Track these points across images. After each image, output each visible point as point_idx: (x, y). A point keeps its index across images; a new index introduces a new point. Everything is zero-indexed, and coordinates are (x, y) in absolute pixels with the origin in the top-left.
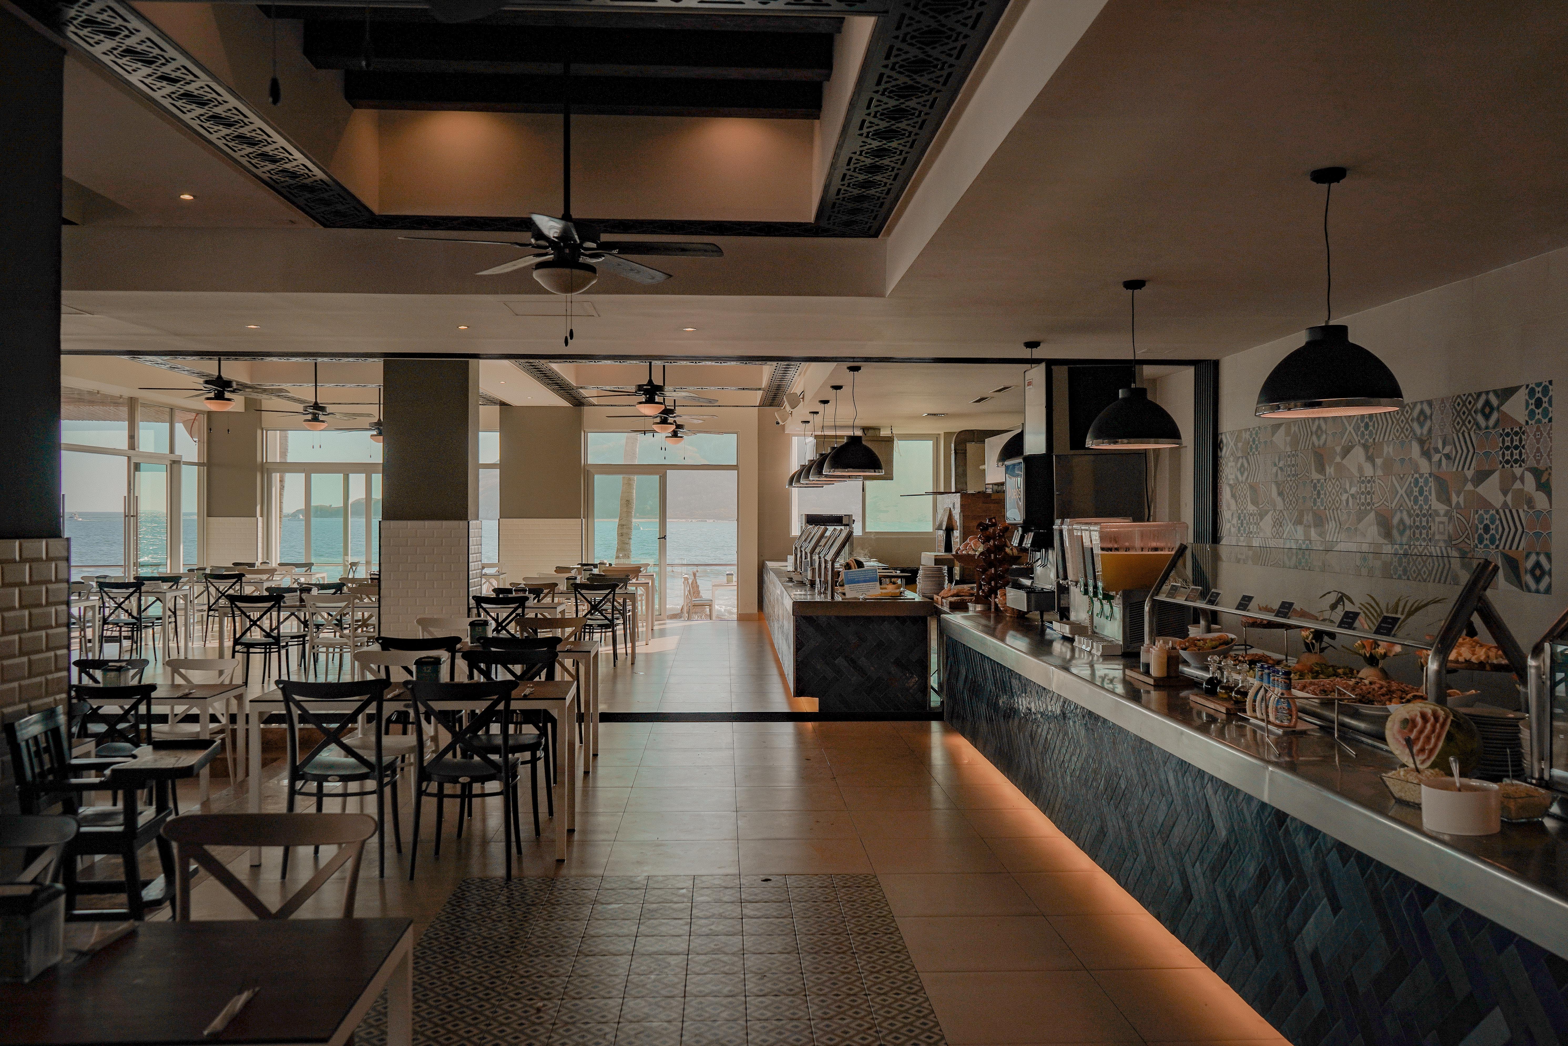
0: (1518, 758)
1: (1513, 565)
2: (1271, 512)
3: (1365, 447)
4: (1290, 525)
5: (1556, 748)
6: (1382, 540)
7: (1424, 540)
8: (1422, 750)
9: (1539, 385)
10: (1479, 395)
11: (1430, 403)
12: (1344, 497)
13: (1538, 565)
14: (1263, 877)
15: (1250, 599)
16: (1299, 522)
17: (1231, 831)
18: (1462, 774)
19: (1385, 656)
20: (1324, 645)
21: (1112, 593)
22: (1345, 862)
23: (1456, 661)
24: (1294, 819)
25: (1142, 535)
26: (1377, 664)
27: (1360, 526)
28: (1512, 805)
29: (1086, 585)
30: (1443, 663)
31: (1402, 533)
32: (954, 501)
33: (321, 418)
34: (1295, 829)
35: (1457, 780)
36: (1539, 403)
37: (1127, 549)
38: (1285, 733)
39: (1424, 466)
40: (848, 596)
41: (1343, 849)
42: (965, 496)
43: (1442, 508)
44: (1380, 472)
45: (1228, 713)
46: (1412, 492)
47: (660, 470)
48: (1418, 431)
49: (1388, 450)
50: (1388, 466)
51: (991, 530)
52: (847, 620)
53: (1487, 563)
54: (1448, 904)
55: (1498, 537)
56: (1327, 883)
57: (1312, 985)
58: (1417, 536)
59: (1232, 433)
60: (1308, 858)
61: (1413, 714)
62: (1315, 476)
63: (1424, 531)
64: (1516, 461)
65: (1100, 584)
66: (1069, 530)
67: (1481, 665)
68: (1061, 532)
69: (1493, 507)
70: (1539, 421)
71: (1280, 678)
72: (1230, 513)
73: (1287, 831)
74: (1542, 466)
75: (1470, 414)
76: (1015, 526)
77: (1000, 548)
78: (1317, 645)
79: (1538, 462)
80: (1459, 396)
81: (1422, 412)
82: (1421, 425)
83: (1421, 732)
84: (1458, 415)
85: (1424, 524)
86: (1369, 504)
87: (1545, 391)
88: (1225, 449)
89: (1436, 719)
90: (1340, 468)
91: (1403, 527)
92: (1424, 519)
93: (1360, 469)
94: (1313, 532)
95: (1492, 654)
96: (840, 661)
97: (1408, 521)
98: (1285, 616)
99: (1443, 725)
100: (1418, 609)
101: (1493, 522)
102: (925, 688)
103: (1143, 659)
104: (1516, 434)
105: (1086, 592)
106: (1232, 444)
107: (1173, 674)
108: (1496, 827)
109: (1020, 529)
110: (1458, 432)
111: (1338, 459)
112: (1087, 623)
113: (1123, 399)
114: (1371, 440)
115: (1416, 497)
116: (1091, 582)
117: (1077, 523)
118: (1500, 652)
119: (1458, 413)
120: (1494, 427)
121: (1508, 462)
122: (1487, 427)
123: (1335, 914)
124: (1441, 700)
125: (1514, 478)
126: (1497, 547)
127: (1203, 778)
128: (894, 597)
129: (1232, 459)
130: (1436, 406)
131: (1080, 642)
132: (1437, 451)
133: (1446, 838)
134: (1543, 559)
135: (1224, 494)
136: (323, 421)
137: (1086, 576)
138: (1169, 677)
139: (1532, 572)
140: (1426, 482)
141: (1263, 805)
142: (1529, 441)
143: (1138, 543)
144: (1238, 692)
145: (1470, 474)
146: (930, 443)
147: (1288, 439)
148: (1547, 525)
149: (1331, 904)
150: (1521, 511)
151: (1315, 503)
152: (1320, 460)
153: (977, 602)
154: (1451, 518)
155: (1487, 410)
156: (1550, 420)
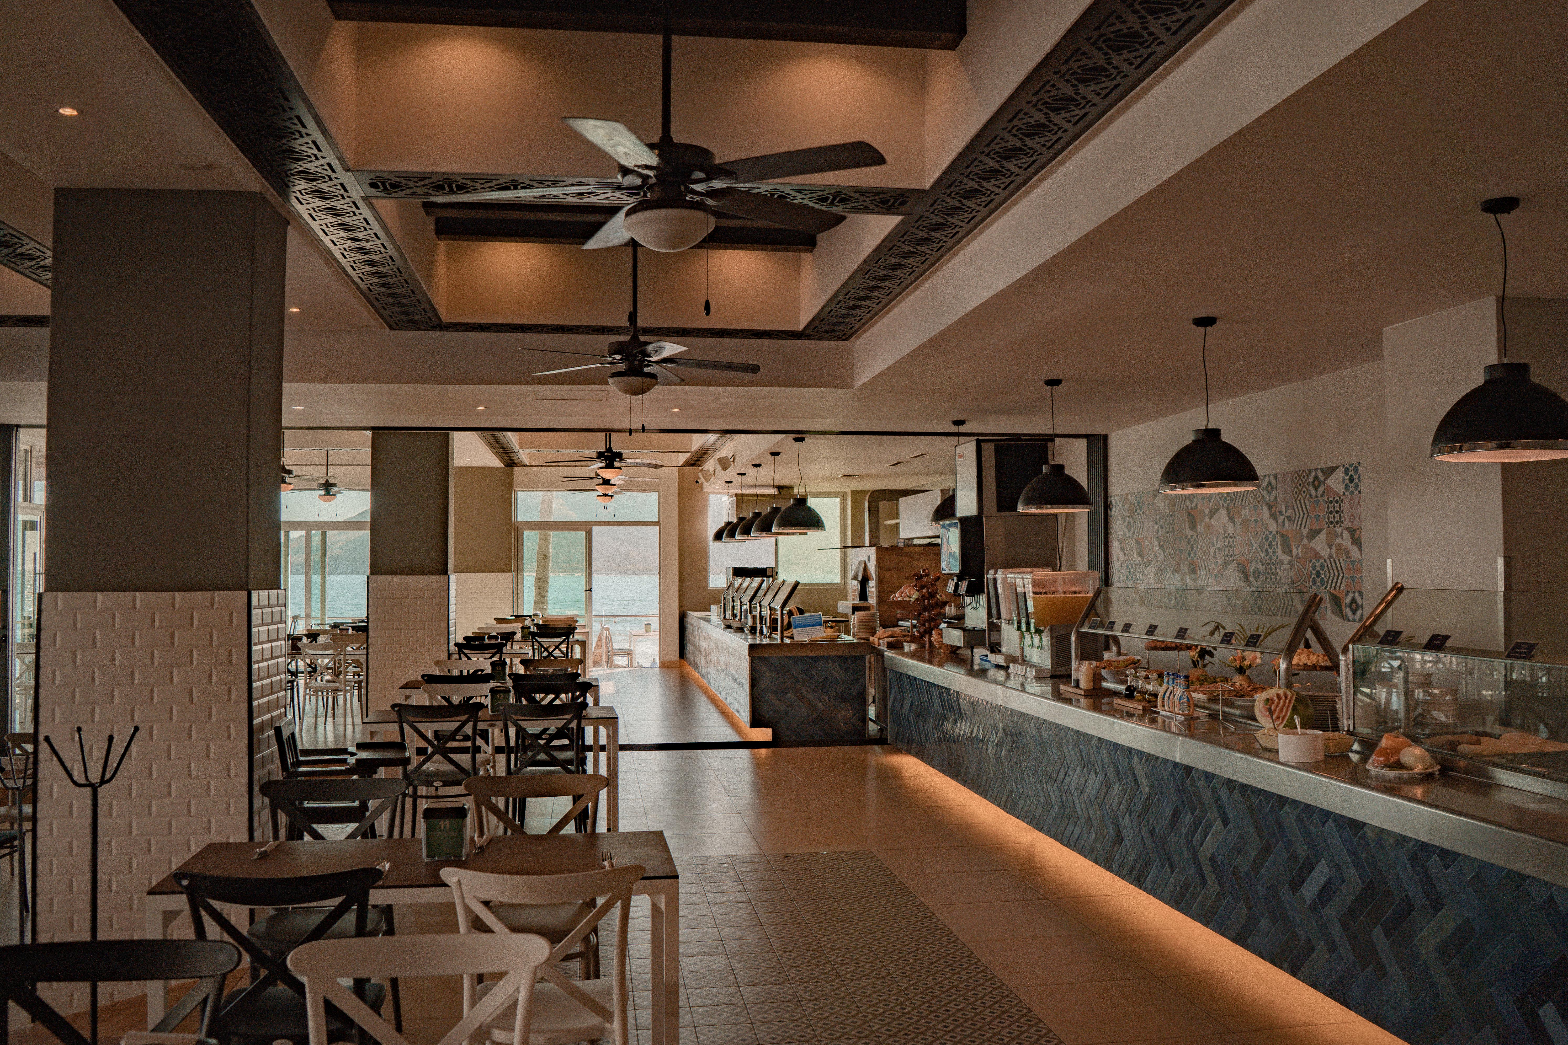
0: (1335, 720)
1: (1336, 601)
2: (1153, 563)
3: (1228, 510)
4: (1170, 573)
5: (1357, 714)
6: (1242, 584)
7: (1274, 583)
8: (1278, 718)
9: (1351, 465)
10: (1310, 471)
11: (1275, 476)
12: (1212, 550)
13: (1354, 600)
14: (1176, 816)
15: (1156, 627)
16: (1177, 569)
17: (1152, 787)
18: (1302, 728)
19: (1250, 666)
20: (1206, 662)
21: (1042, 628)
22: (1231, 791)
23: (1298, 665)
24: (1198, 770)
25: (1065, 581)
26: (1245, 673)
27: (1225, 573)
28: (1331, 744)
29: (1019, 623)
30: (1290, 664)
31: (1257, 578)
32: (868, 555)
33: (288, 480)
34: (1198, 777)
35: (1299, 730)
36: (1351, 479)
37: (1053, 593)
38: (1185, 719)
39: (1272, 526)
40: (796, 639)
41: (1231, 784)
42: (880, 550)
43: (1286, 558)
44: (1239, 530)
45: (1144, 709)
46: (1264, 545)
47: (586, 527)
48: (1267, 498)
49: (1245, 512)
50: (1245, 525)
51: (925, 579)
52: (796, 660)
53: (1316, 596)
54: (1295, 803)
55: (1326, 580)
56: (1220, 808)
57: (1211, 878)
58: (1268, 580)
59: (1120, 496)
60: (1207, 797)
61: (1271, 695)
62: (1189, 533)
63: (1273, 577)
64: (1337, 522)
65: (1032, 621)
66: (1002, 578)
67: (1314, 667)
68: (995, 580)
69: (1321, 557)
70: (1352, 493)
71: (1182, 681)
72: (1119, 563)
73: (1193, 780)
74: (1355, 526)
75: (1304, 486)
76: (950, 576)
77: (932, 595)
78: (1200, 662)
79: (1352, 523)
80: (1296, 472)
81: (1270, 483)
82: (1270, 493)
83: (1277, 706)
84: (1296, 486)
85: (1273, 570)
86: (1231, 555)
87: (1356, 470)
88: (1114, 510)
89: (1286, 697)
90: (1208, 526)
91: (1257, 574)
92: (1273, 567)
93: (1224, 527)
94: (1188, 579)
95: (1321, 659)
96: (791, 696)
97: (1261, 569)
98: (1182, 638)
99: (1290, 701)
100: (1271, 632)
101: (1322, 569)
102: (864, 719)
103: (1074, 676)
104: (1337, 502)
105: (1019, 628)
106: (1120, 505)
107: (1097, 687)
108: (1321, 756)
109: (955, 578)
110: (1296, 499)
111: (1207, 519)
112: (1018, 653)
113: (1046, 473)
114: (1232, 504)
115: (1267, 550)
116: (1023, 619)
117: (1011, 573)
118: (1326, 658)
119: (1296, 484)
120: (1322, 496)
121: (1331, 523)
122: (1317, 497)
123: (1225, 827)
124: (1289, 686)
125: (1336, 535)
126: (1326, 588)
127: (1130, 753)
128: (833, 639)
129: (1120, 518)
130: (1280, 480)
131: (1014, 669)
132: (1281, 514)
133: (1294, 764)
134: (1357, 596)
135: (1114, 547)
136: (290, 484)
137: (1019, 615)
138: (1094, 689)
139: (1350, 606)
140: (1274, 538)
141: (1176, 765)
142: (1346, 507)
143: (1061, 589)
144: (1150, 694)
145: (1305, 532)
146: (837, 501)
147: (1167, 502)
148: (1359, 571)
149: (1223, 822)
150: (1341, 560)
151: (1189, 554)
152: (1193, 519)
153: (911, 642)
154: (1292, 566)
155: (1316, 483)
156: (1360, 492)
